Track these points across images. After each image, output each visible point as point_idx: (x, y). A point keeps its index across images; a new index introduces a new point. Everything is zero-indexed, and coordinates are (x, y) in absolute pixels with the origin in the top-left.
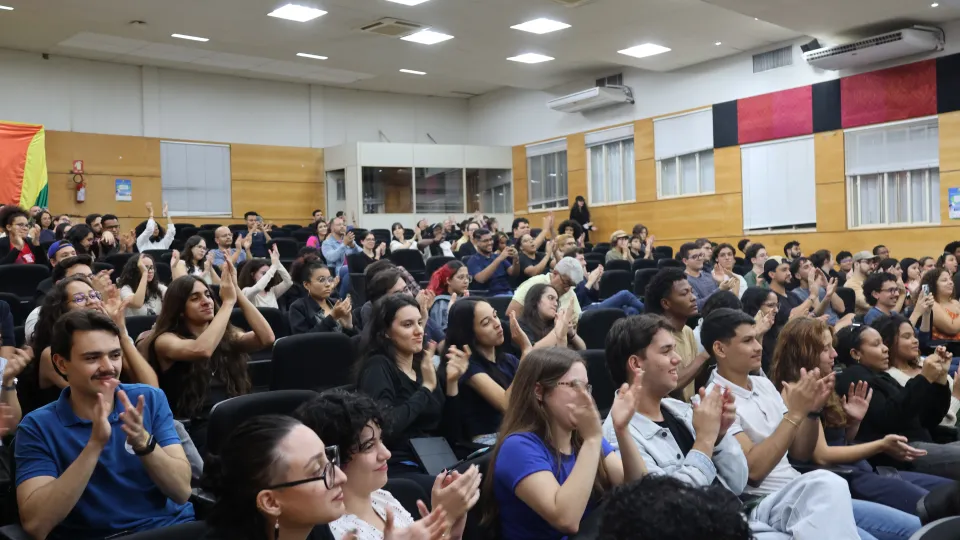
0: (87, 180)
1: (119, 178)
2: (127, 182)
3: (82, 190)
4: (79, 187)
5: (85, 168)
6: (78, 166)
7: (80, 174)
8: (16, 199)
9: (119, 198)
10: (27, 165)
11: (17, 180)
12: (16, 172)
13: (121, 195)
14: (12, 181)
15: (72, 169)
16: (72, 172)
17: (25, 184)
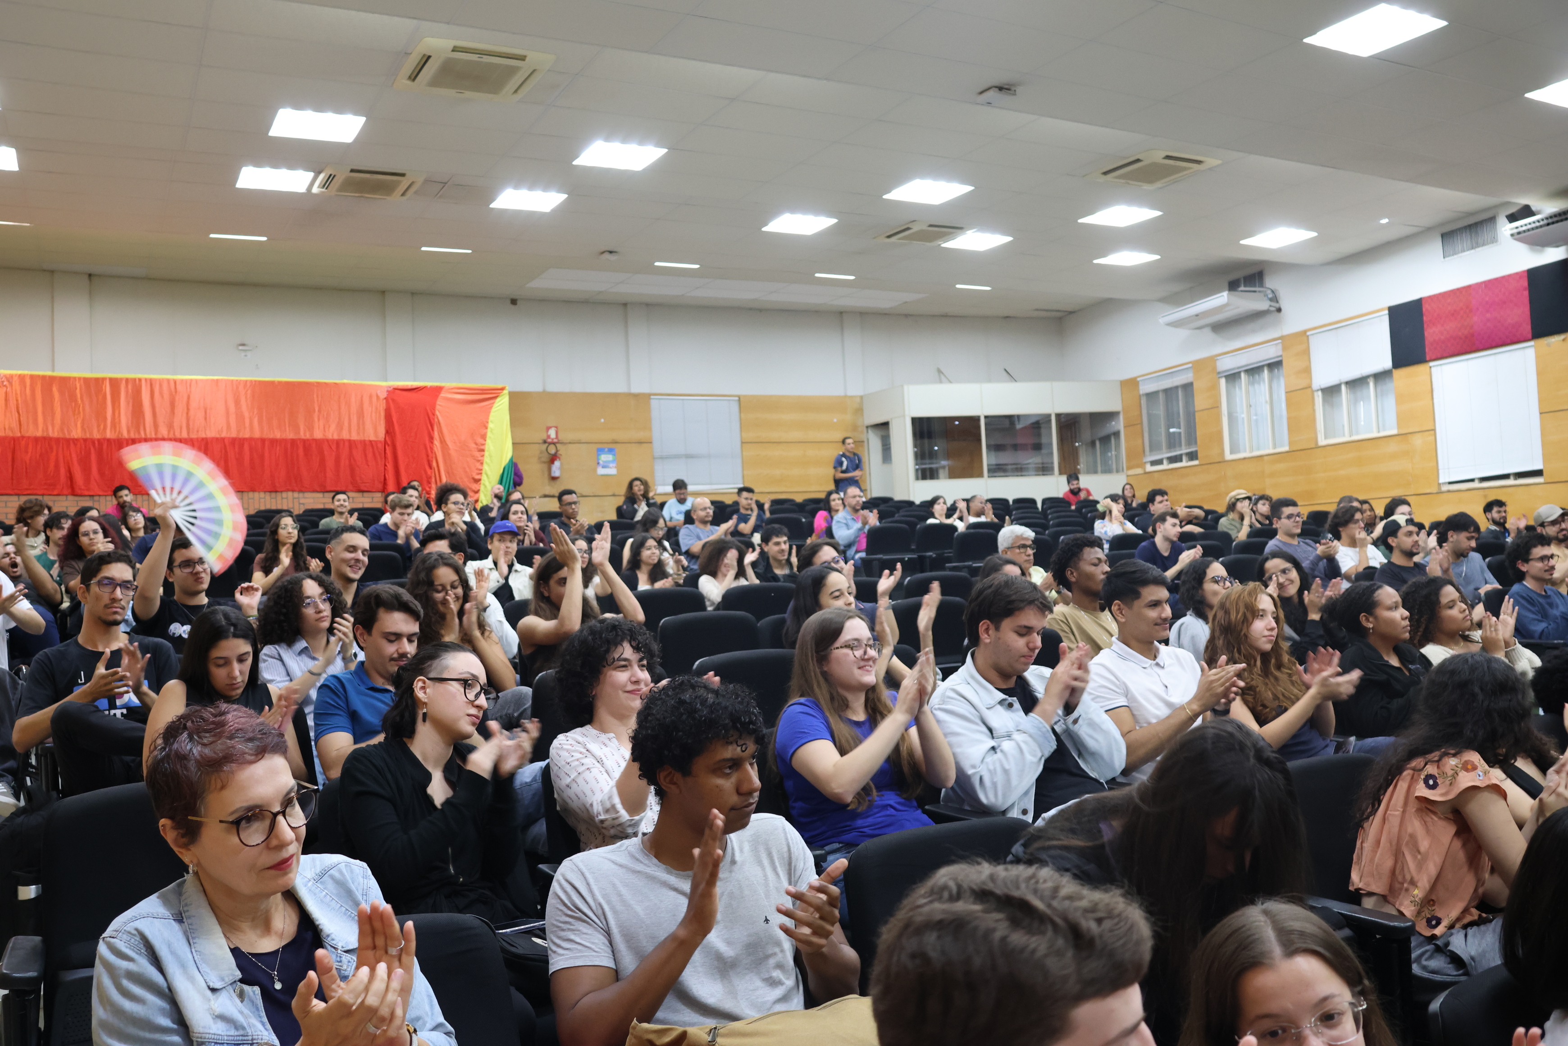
0: (562, 449)
1: (600, 446)
2: (611, 451)
3: (557, 463)
4: (553, 459)
5: (560, 437)
6: (552, 433)
7: (554, 444)
8: (477, 477)
9: (601, 471)
10: (489, 434)
11: (477, 454)
12: (476, 444)
13: (603, 467)
14: (473, 456)
15: (545, 437)
16: (545, 442)
17: (486, 459)
